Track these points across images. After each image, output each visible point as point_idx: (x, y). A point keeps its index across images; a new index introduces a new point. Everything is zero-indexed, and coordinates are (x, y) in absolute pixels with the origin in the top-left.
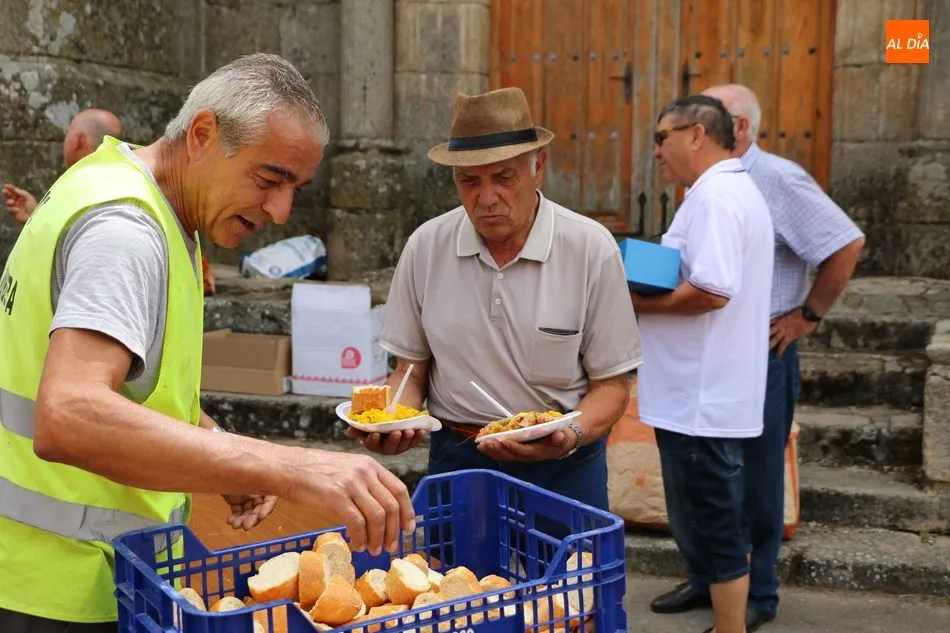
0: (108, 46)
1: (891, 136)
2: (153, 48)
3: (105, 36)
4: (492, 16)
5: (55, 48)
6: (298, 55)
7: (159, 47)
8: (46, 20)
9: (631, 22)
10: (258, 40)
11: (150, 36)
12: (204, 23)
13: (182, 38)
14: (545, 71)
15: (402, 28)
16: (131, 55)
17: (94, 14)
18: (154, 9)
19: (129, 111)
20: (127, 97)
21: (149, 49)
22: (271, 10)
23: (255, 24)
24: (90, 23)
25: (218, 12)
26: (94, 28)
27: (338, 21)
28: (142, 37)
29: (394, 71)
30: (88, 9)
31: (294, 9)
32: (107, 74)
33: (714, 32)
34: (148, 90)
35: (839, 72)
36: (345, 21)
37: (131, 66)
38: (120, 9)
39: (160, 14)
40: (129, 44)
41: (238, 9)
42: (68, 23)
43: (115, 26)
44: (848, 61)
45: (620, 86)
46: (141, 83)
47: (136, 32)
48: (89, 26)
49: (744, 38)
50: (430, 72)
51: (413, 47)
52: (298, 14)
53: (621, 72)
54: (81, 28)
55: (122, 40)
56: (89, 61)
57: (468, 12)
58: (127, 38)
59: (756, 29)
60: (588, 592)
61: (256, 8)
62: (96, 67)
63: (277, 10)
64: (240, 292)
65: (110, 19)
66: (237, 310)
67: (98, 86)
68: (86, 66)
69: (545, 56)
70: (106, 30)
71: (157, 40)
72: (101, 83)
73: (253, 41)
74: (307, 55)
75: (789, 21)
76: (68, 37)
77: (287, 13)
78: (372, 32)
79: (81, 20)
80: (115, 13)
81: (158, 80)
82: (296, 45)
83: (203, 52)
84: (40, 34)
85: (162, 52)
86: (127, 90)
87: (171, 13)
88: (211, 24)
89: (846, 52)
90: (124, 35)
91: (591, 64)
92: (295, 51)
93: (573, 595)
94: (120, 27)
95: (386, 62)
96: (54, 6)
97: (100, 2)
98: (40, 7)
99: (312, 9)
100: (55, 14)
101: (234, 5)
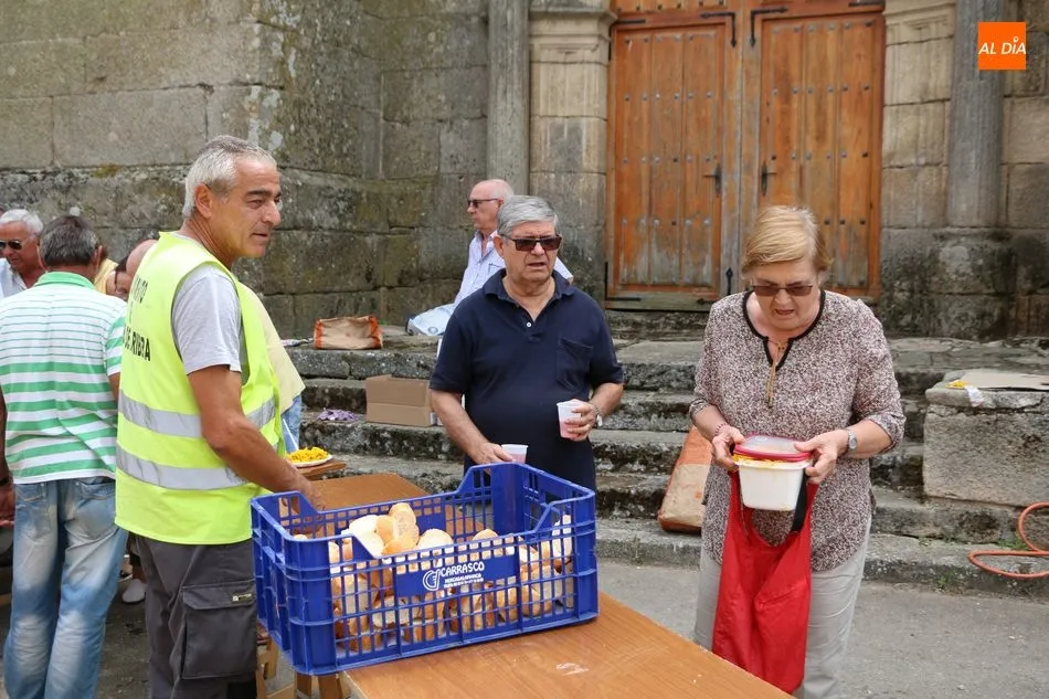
0: (306, 155)
1: (927, 223)
2: (342, 156)
3: (305, 148)
4: (608, 126)
6: (454, 159)
7: (346, 155)
8: (260, 137)
9: (720, 131)
10: (423, 148)
11: (339, 147)
12: (382, 134)
13: (364, 148)
14: (651, 171)
15: (536, 139)
16: (324, 162)
17: (296, 132)
18: (343, 126)
19: (321, 204)
20: (320, 194)
21: (338, 157)
22: (433, 125)
23: (421, 136)
24: (293, 138)
25: (393, 127)
26: (297, 142)
27: (485, 132)
28: (333, 147)
29: (529, 171)
30: (292, 128)
31: (451, 123)
32: (305, 177)
33: (786, 140)
34: (336, 189)
35: (886, 173)
36: (490, 132)
37: (324, 171)
38: (316, 127)
39: (347, 130)
40: (323, 153)
41: (408, 125)
42: (277, 139)
43: (313, 140)
44: (892, 163)
45: (712, 182)
46: (331, 183)
47: (329, 145)
48: (293, 141)
49: (811, 146)
50: (558, 172)
51: (544, 153)
52: (455, 128)
53: (712, 172)
54: (286, 142)
55: (317, 151)
56: (292, 167)
57: (588, 125)
58: (322, 149)
59: (820, 137)
61: (422, 123)
62: (296, 171)
63: (439, 124)
64: (402, 346)
65: (309, 135)
66: (399, 360)
67: (297, 186)
68: (289, 171)
69: (651, 158)
70: (305, 144)
71: (345, 150)
72: (300, 184)
73: (419, 149)
74: (461, 159)
75: (847, 131)
76: (277, 150)
77: (446, 127)
78: (511, 141)
79: (287, 136)
80: (313, 130)
81: (343, 181)
82: (452, 152)
83: (381, 158)
85: (348, 159)
86: (321, 189)
87: (356, 128)
88: (386, 137)
89: (891, 156)
90: (319, 146)
91: (688, 165)
92: (452, 156)
94: (317, 141)
95: (523, 164)
96: (267, 127)
97: (301, 122)
98: (256, 128)
99: (466, 123)
100: (268, 133)
101: (406, 121)
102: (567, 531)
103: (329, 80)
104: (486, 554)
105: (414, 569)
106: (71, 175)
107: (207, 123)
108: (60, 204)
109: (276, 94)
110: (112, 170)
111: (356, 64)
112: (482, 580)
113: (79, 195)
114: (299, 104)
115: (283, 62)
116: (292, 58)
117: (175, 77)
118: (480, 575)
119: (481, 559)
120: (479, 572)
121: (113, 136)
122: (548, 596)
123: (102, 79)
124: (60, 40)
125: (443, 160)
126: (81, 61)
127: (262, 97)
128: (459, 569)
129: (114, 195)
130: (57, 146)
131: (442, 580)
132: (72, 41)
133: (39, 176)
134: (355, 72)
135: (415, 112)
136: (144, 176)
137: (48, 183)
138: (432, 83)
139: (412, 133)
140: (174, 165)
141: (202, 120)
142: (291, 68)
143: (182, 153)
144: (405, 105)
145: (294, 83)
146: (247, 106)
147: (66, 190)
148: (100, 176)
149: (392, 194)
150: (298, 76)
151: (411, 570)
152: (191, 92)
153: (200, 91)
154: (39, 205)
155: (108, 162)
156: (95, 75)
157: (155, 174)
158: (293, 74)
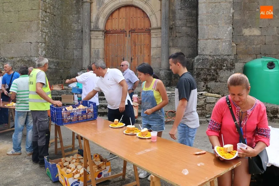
0: (49, 55)
1: (158, 68)
4: (104, 50)
5: (42, 55)
9: (124, 51)
11: (55, 53)
13: (60, 54)
14: (112, 58)
15: (91, 52)
16: (53, 56)
17: (48, 51)
18: (56, 50)
19: (52, 64)
25: (65, 50)
27: (82, 51)
28: (54, 54)
29: (90, 58)
31: (76, 49)
33: (135, 53)
35: (151, 59)
36: (83, 51)
37: (53, 58)
42: (44, 52)
44: (152, 57)
46: (54, 60)
48: (47, 53)
49: (139, 54)
50: (95, 58)
51: (93, 55)
53: (123, 59)
57: (101, 50)
58: (52, 54)
59: (141, 53)
60: (93, 109)
61: (71, 49)
63: (74, 49)
64: (68, 90)
66: (67, 92)
69: (112, 56)
70: (49, 53)
73: (70, 54)
74: (78, 56)
75: (145, 52)
76: (44, 54)
78: (87, 53)
80: (50, 51)
81: (56, 60)
82: (76, 54)
83: (63, 55)
84: (40, 54)
85: (57, 56)
86: (52, 61)
87: (58, 50)
88: (64, 52)
89: (152, 56)
91: (119, 57)
93: (91, 109)
95: (89, 57)
96: (42, 50)
97: (48, 49)
98: (40, 50)
99: (79, 49)
100: (42, 51)
101: (68, 49)
102: (93, 107)
103: (53, 41)
104: (82, 110)
105: (72, 112)
106: (4, 59)
107: (31, 49)
108: (2, 64)
109: (44, 44)
110: (12, 58)
112: (81, 114)
114: (48, 46)
115: (45, 38)
116: (47, 38)
117: (25, 41)
121: (13, 51)
122: (90, 116)
123: (10, 41)
124: (2, 34)
125: (74, 56)
126: (7, 38)
127: (41, 45)
128: (78, 112)
129: (13, 62)
130: (1, 53)
131: (76, 114)
132: (4, 34)
134: (58, 40)
135: (69, 47)
136: (19, 59)
138: (73, 42)
139: (69, 51)
140: (25, 57)
141: (30, 49)
142: (47, 40)
143: (26, 55)
144: (67, 46)
145: (47, 42)
146: (38, 46)
147: (3, 62)
148: (10, 59)
149: (65, 62)
150: (48, 41)
152: (28, 44)
153: (30, 43)
155: (12, 56)
156: (9, 40)
157: (21, 59)
158: (47, 41)
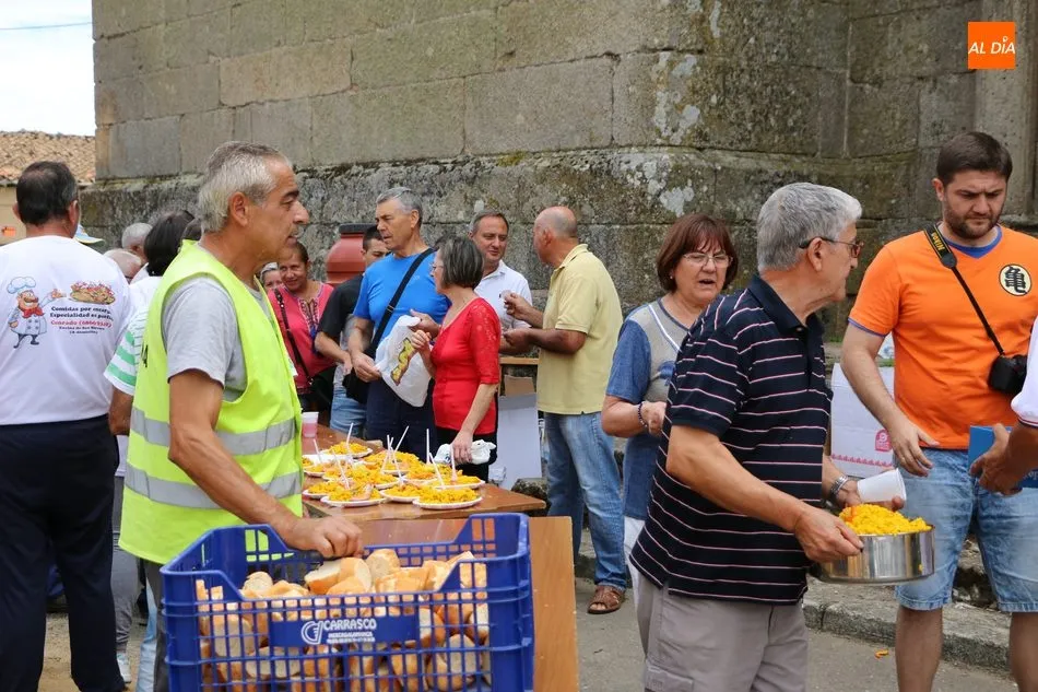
0: (733, 132)
2: (785, 130)
3: (732, 123)
5: (676, 139)
6: (937, 128)
7: (792, 129)
8: (668, 114)
10: (898, 115)
11: (782, 119)
12: (847, 99)
13: (820, 119)
16: (759, 140)
17: (720, 103)
18: (788, 94)
19: (749, 193)
20: (747, 180)
21: (780, 132)
22: (912, 84)
23: (896, 100)
24: (715, 113)
25: (862, 89)
26: (719, 116)
27: (973, 91)
28: (772, 121)
30: (714, 100)
31: (935, 81)
32: (729, 159)
34: (772, 173)
36: (978, 90)
37: (759, 150)
38: (749, 96)
39: (795, 97)
40: (758, 129)
41: (880, 87)
42: (692, 115)
43: (743, 113)
46: (764, 165)
47: (766, 118)
48: (717, 116)
52: (939, 86)
54: (705, 118)
55: (749, 126)
56: (712, 148)
58: (756, 123)
61: (898, 82)
62: (718, 152)
63: (920, 83)
65: (738, 106)
67: (716, 171)
68: (708, 153)
70: (732, 117)
71: (790, 123)
72: (719, 168)
73: (893, 117)
74: (947, 129)
76: (692, 128)
77: (929, 86)
78: (1006, 101)
79: (706, 109)
80: (744, 101)
81: (785, 161)
82: (935, 118)
83: (846, 130)
84: (663, 127)
85: (795, 134)
86: (749, 173)
87: (808, 95)
88: (854, 102)
90: (752, 121)
92: (934, 125)
94: (748, 114)
96: (677, 100)
97: (727, 91)
98: (664, 102)
99: (954, 80)
100: (679, 108)
101: (877, 82)
102: (482, 595)
103: (768, 36)
104: (381, 612)
105: (293, 616)
106: (478, 164)
107: (613, 99)
108: (466, 197)
109: (692, 59)
110: (517, 157)
111: (811, 13)
112: (373, 640)
113: (484, 187)
114: (723, 70)
115: (703, 19)
116: (715, 14)
117: (582, 47)
118: (371, 634)
119: (373, 616)
120: (369, 630)
121: (520, 118)
122: (456, 668)
123: (511, 54)
124: (473, 13)
125: (923, 130)
126: (491, 35)
127: (671, 64)
128: (345, 624)
129: (517, 186)
130: (468, 133)
131: (325, 635)
132: (486, 14)
133: (449, 166)
134: (808, 23)
135: (889, 69)
136: (546, 163)
137: (455, 175)
138: (911, 29)
139: (884, 96)
140: (578, 149)
141: (608, 95)
142: (713, 26)
143: (587, 136)
144: (877, 61)
145: (717, 45)
146: (654, 77)
147: (471, 181)
148: (506, 165)
149: (855, 177)
150: (723, 36)
151: (289, 619)
152: (600, 61)
153: (607, 61)
154: (447, 199)
155: (516, 148)
156: (504, 49)
157: (557, 161)
158: (717, 33)
